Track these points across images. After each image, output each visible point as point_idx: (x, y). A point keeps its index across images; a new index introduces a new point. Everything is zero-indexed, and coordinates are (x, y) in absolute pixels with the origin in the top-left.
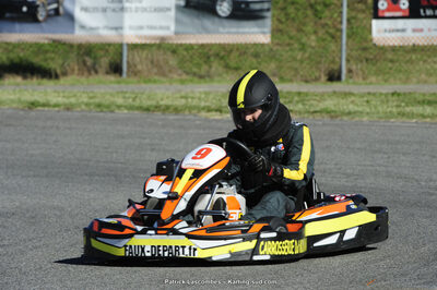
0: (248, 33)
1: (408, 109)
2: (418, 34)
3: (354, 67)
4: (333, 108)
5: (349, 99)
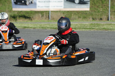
0: (84, 8)
4: (106, 28)
5: (111, 26)
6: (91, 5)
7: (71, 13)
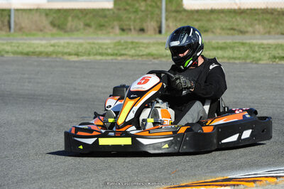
2: (214, 1)
4: (156, 52)
7: (65, 14)
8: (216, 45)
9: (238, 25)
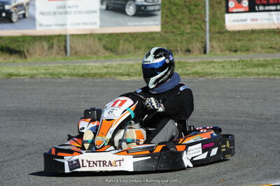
0: (147, 25)
1: (248, 70)
2: (254, 22)
3: (214, 45)
4: (201, 71)
5: (212, 65)
6: (165, 18)
7: (116, 38)
8: (257, 63)
9: (277, 44)
